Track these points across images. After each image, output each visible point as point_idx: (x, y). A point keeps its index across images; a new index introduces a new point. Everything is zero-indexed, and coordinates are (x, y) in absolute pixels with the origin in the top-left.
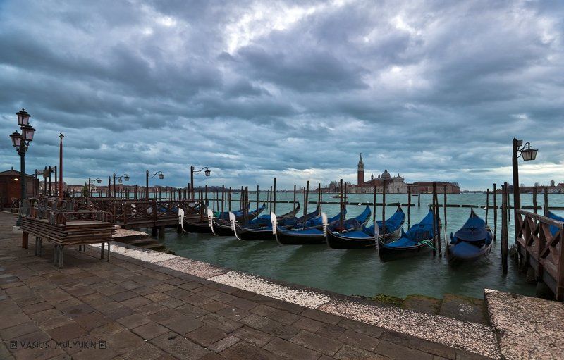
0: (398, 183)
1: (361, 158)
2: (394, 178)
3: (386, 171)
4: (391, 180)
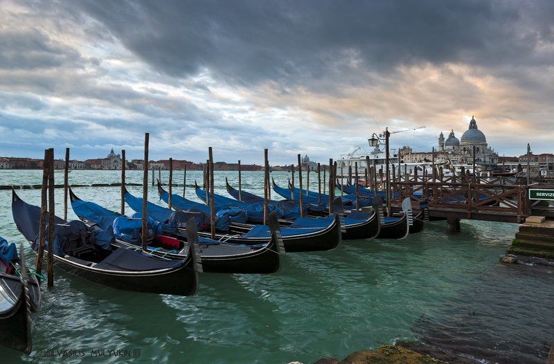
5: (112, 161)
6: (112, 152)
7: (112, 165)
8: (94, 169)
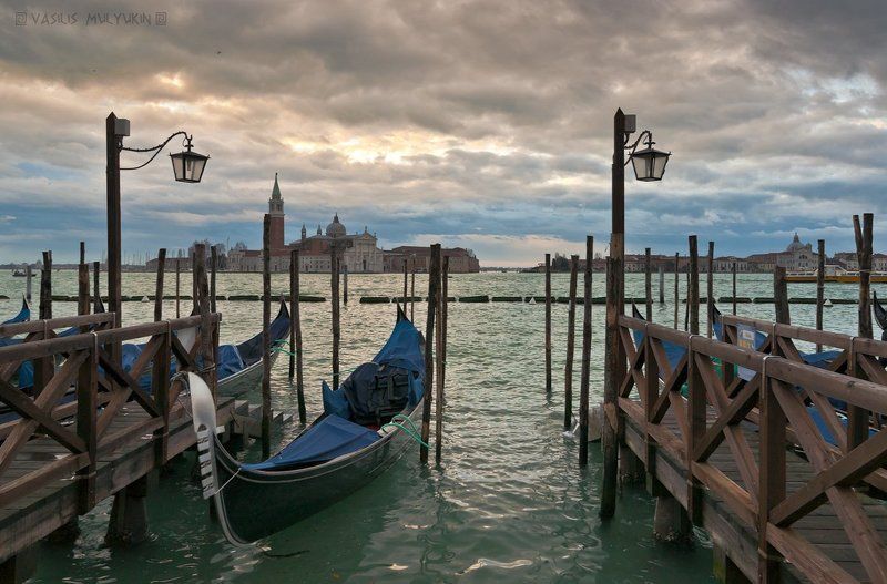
0: (365, 249)
1: (276, 184)
2: (357, 237)
3: (336, 219)
4: (349, 242)
5: (797, 256)
6: (796, 239)
7: (796, 264)
8: (763, 272)
